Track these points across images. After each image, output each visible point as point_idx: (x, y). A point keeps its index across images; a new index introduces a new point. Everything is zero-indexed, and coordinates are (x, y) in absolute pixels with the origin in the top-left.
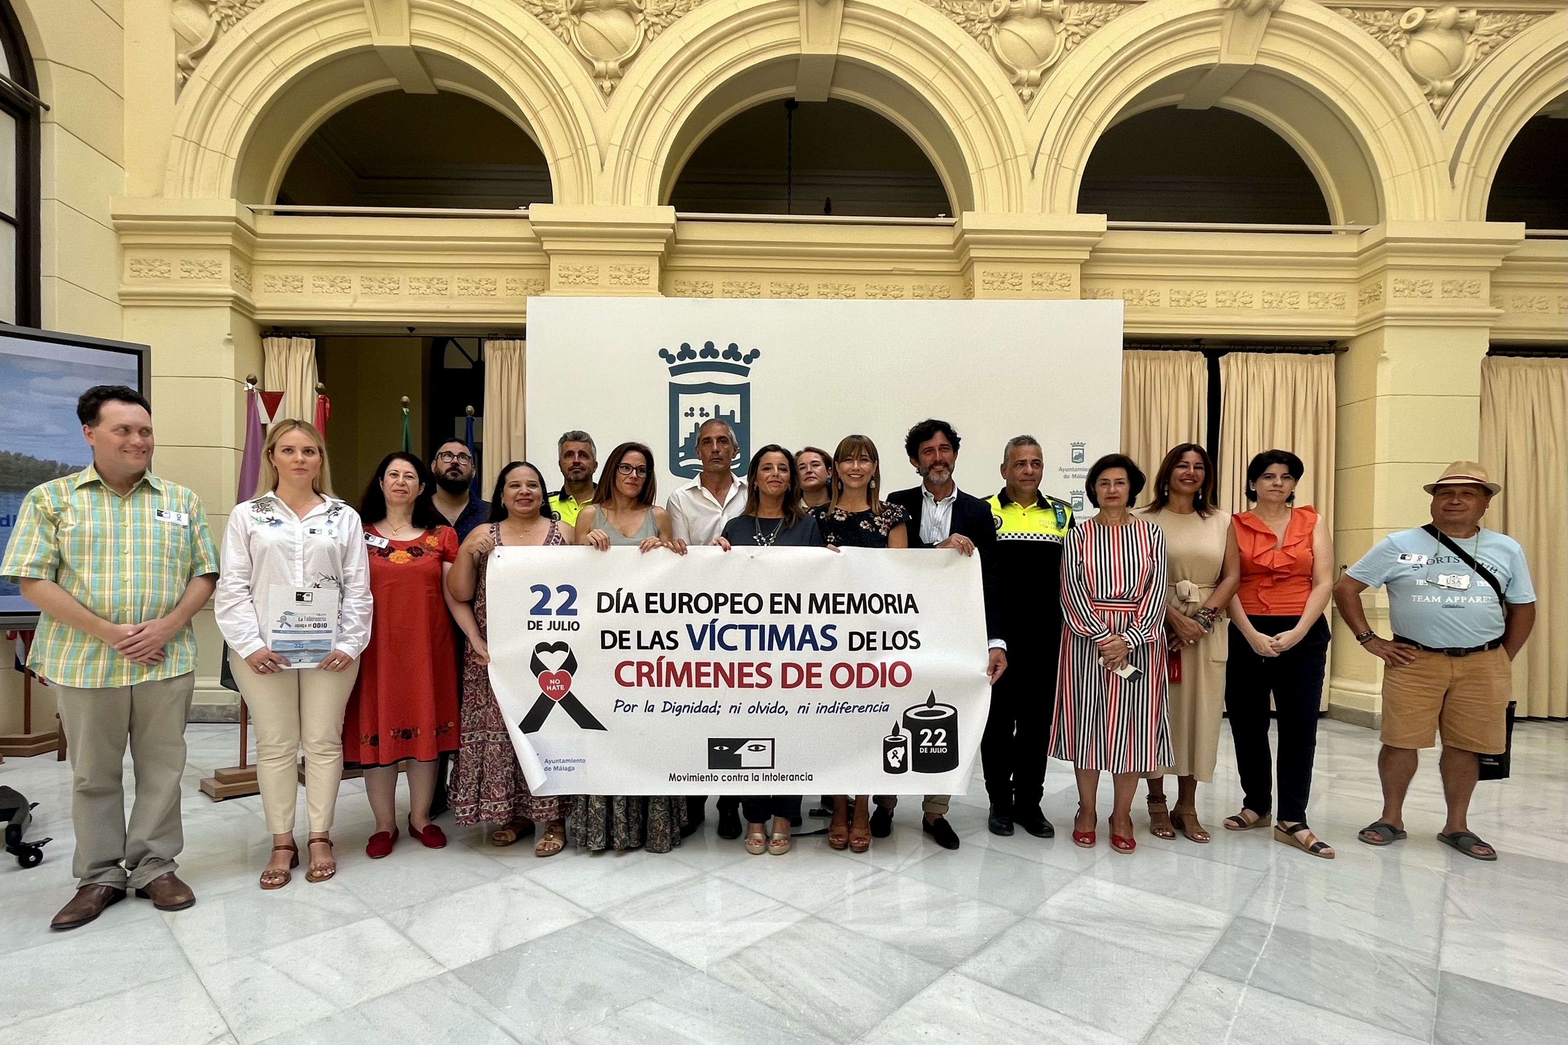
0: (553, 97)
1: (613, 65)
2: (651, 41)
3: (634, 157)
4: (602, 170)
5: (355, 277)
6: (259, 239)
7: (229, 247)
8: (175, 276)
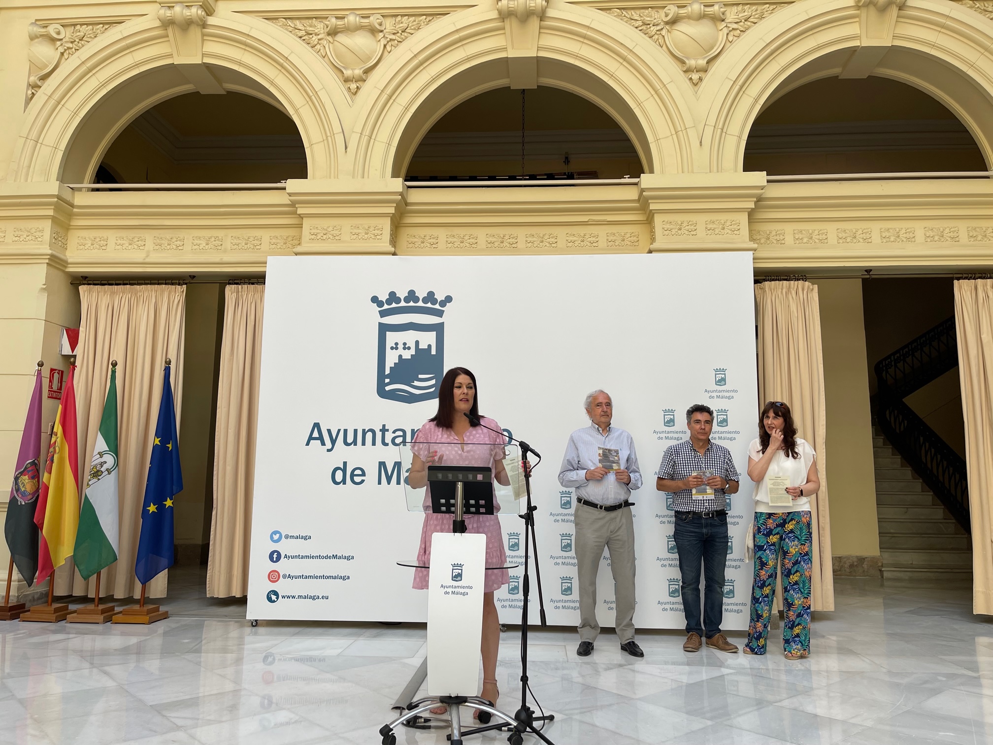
0: (310, 98)
1: (358, 72)
2: (389, 52)
3: (372, 141)
4: (346, 152)
5: (149, 237)
6: (75, 210)
7: (50, 217)
8: (8, 240)
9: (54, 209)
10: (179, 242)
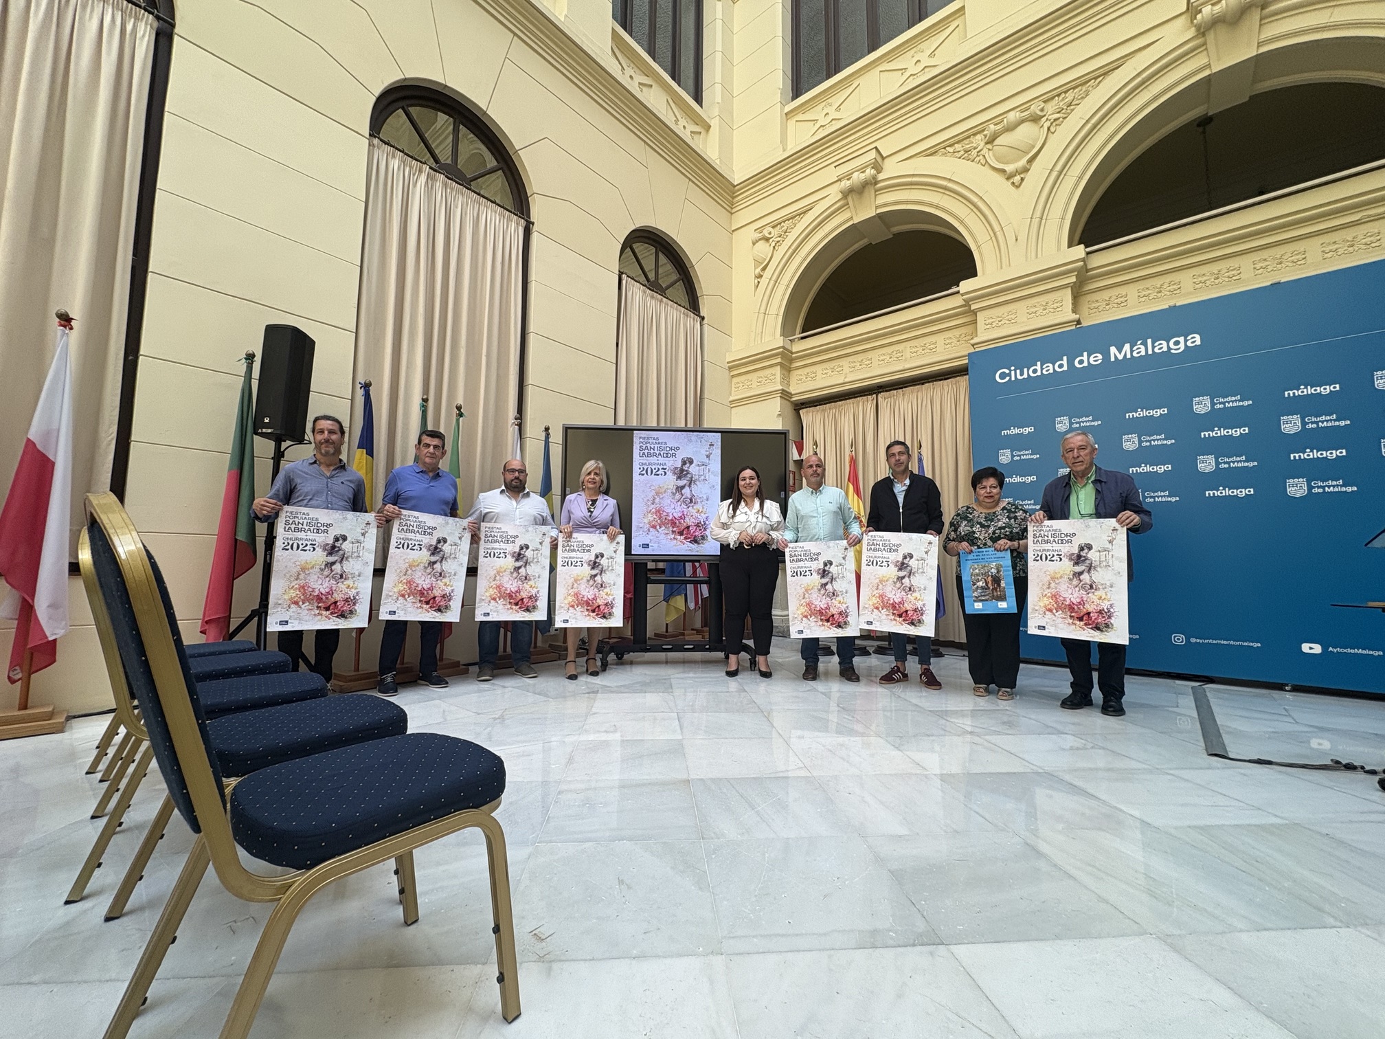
0: (975, 205)
1: (1023, 163)
2: (1054, 133)
3: (1043, 224)
4: (1017, 240)
6: (794, 355)
7: (779, 364)
8: (754, 386)
9: (780, 358)
10: (868, 362)
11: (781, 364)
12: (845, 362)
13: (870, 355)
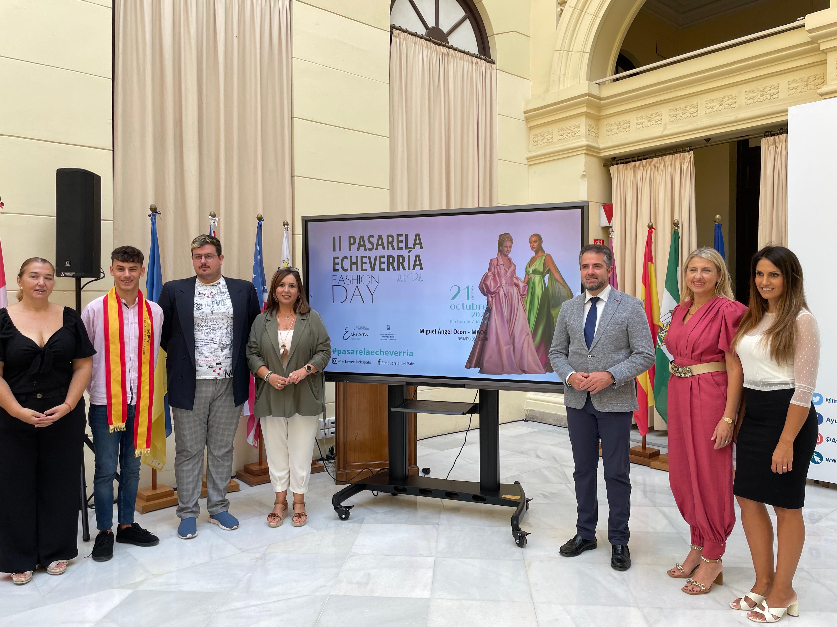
6: (604, 102)
7: (584, 113)
8: (555, 140)
9: (586, 106)
10: (693, 110)
11: (587, 115)
12: (665, 111)
13: (695, 101)
